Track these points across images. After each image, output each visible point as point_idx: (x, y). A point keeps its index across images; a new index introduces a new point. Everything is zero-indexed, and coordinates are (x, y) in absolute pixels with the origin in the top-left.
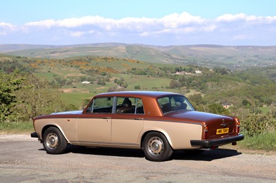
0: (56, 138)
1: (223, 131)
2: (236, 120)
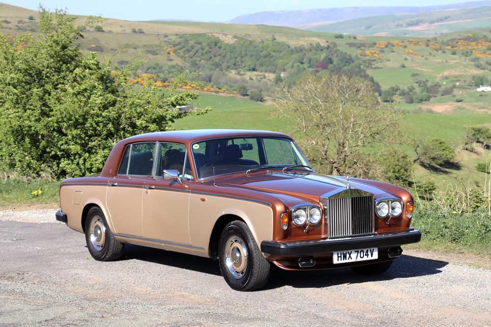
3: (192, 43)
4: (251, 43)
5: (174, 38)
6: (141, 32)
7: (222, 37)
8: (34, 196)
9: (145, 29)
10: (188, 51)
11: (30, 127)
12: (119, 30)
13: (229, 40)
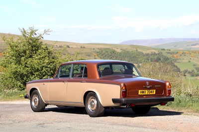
0: (38, 99)
1: (147, 92)
2: (167, 84)
3: (104, 52)
4: (128, 52)
5: (97, 50)
6: (84, 47)
7: (116, 50)
8: (20, 97)
9: (85, 46)
10: (103, 55)
11: (20, 71)
12: (76, 47)
13: (119, 51)
